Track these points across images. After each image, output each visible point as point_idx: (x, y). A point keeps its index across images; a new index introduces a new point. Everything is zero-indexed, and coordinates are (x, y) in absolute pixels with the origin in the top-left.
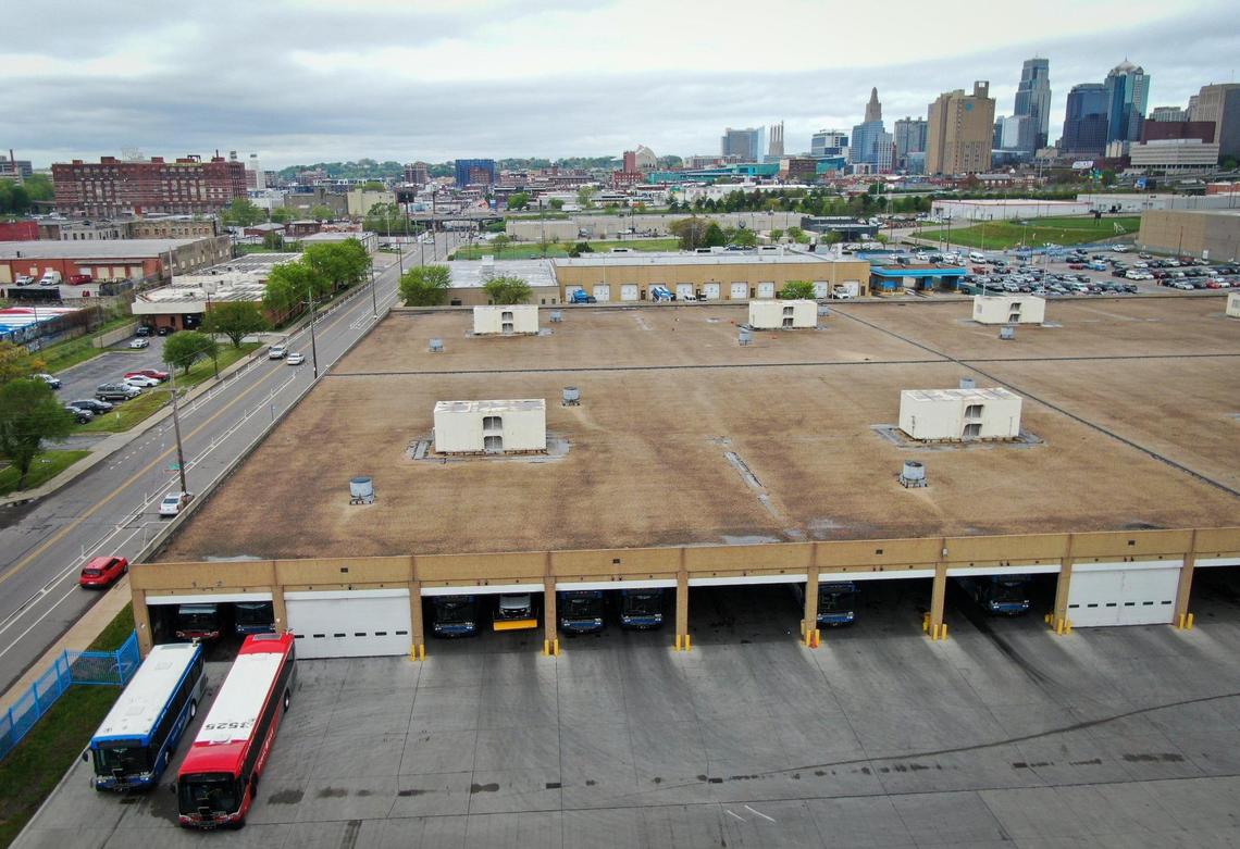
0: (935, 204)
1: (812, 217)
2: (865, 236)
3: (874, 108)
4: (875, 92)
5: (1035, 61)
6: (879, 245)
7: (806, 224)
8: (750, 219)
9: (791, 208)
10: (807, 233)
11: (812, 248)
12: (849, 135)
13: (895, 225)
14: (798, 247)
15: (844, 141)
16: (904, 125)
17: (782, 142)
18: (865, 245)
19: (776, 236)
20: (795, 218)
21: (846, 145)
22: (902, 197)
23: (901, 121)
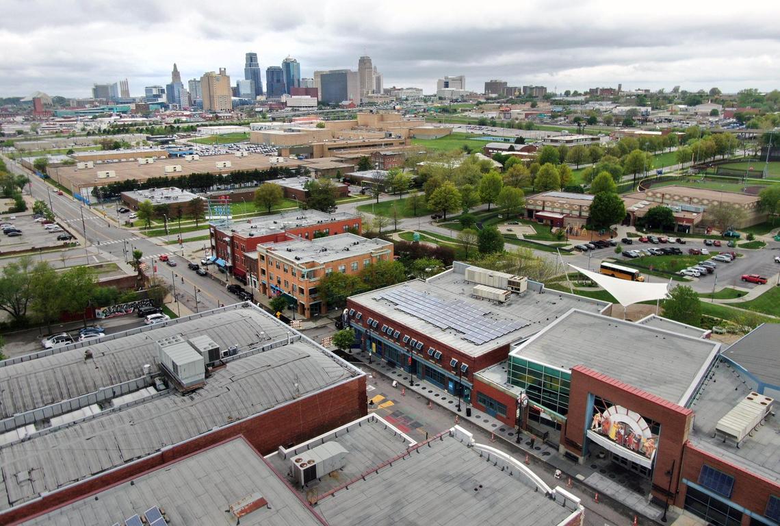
0: (198, 129)
1: (151, 136)
2: (170, 142)
3: (176, 74)
4: (175, 65)
5: (250, 54)
6: (174, 145)
7: (148, 139)
8: (125, 137)
9: (141, 131)
10: (149, 142)
11: (151, 148)
12: (165, 87)
13: (183, 137)
14: (147, 147)
15: (163, 91)
16: (193, 83)
17: (128, 90)
18: (170, 146)
19: (138, 144)
20: (144, 136)
21: (164, 93)
22: (186, 125)
23: (191, 81)
